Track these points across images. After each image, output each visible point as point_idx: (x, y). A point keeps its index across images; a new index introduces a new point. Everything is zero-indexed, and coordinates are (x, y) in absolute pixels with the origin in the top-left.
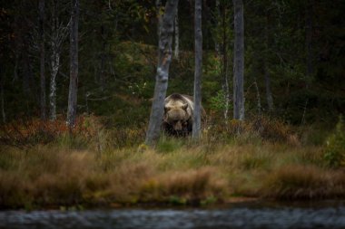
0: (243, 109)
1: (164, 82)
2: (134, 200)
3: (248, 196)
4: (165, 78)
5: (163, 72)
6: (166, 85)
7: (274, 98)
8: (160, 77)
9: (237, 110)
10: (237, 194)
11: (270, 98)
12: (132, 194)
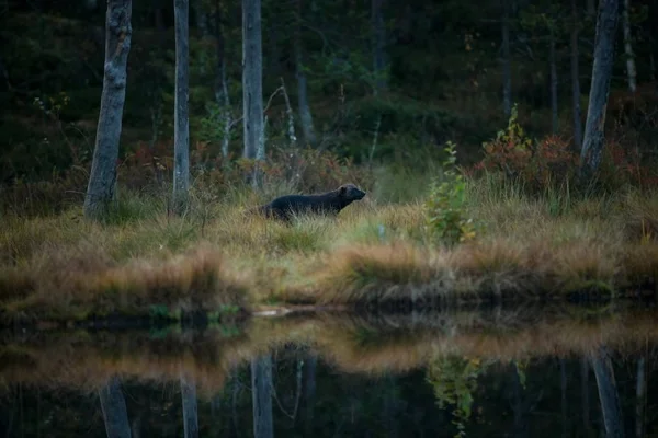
0: (262, 139)
1: (118, 88)
2: (82, 314)
3: (295, 302)
4: (121, 80)
5: (115, 71)
6: (122, 94)
7: (314, 116)
8: (112, 80)
9: (251, 140)
10: (275, 299)
11: (307, 116)
12: (77, 302)
